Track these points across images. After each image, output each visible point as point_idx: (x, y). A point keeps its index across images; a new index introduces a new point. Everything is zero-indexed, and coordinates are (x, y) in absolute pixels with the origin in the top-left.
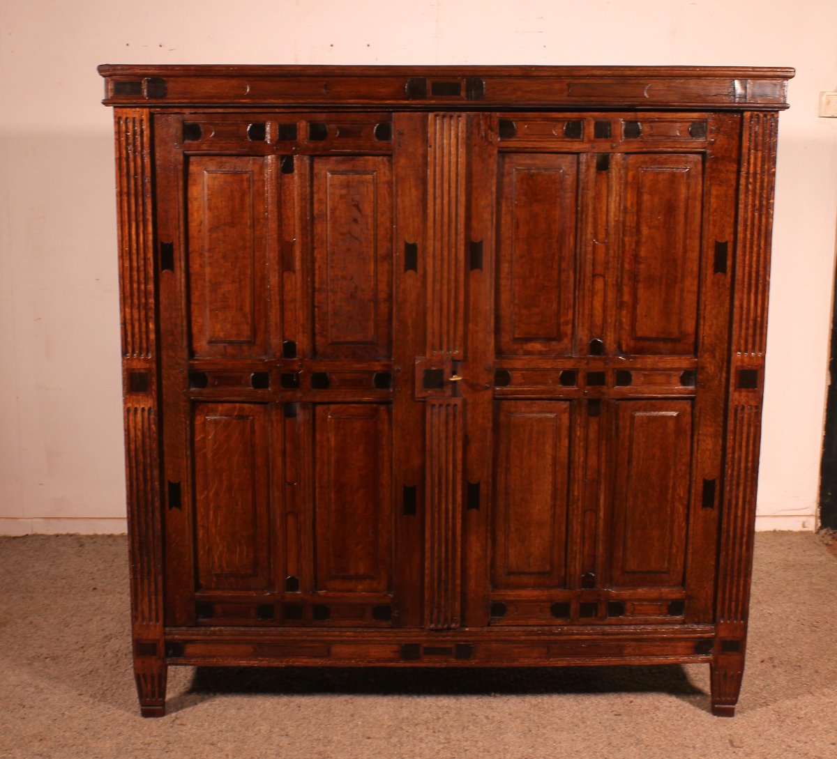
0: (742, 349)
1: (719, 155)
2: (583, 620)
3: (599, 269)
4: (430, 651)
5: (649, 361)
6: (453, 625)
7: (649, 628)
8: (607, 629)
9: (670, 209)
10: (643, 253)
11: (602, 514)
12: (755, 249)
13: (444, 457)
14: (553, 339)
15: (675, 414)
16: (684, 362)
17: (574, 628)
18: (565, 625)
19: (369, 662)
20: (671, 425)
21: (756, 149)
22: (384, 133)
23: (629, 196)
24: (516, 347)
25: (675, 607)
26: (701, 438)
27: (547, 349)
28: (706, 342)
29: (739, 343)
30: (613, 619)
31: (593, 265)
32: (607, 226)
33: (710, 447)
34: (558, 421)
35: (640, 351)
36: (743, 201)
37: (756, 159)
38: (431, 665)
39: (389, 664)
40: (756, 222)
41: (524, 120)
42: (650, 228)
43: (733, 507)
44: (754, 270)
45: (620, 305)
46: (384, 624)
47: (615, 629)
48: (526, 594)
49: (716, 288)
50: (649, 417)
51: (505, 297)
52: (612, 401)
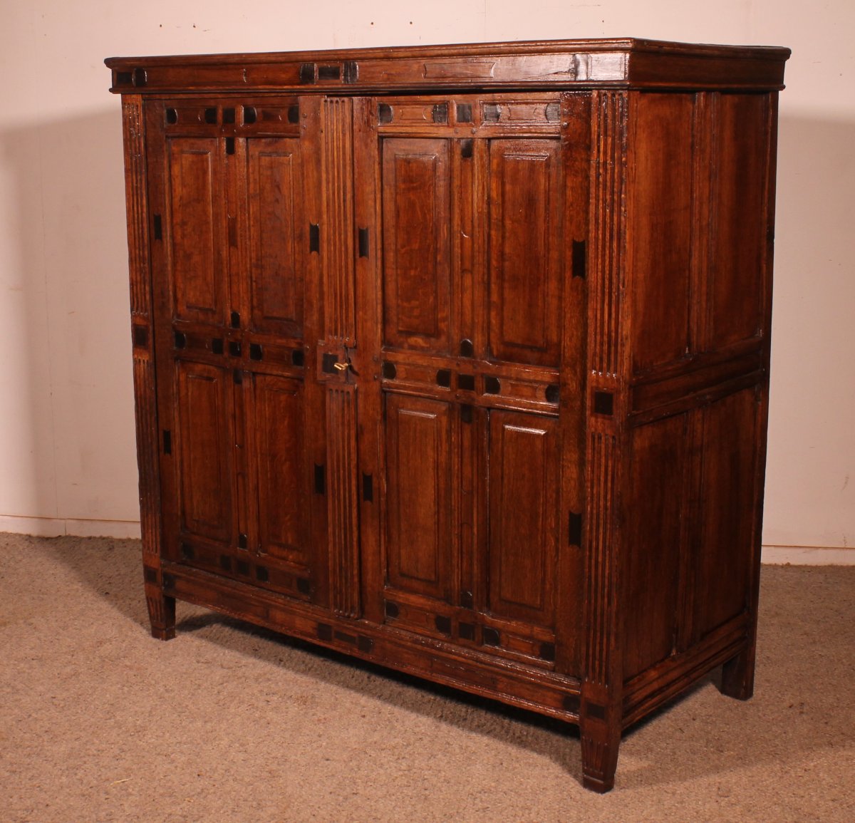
0: (597, 368)
1: (573, 141)
2: (462, 640)
3: (467, 265)
4: (340, 636)
5: (515, 369)
6: (352, 615)
7: (518, 667)
8: (481, 656)
9: (530, 202)
10: (507, 250)
11: (475, 530)
12: (607, 252)
13: (341, 443)
14: (432, 336)
15: (542, 432)
16: (546, 375)
17: (453, 646)
18: (446, 642)
19: (295, 632)
20: (539, 444)
21: (606, 135)
22: (294, 115)
23: (494, 185)
24: (401, 339)
25: (546, 651)
26: (565, 464)
27: (428, 345)
28: (567, 355)
29: (594, 360)
30: (488, 647)
31: (462, 260)
32: (472, 217)
33: (574, 476)
34: (439, 423)
35: (510, 358)
36: (594, 195)
37: (605, 145)
38: (339, 649)
39: (309, 639)
40: (608, 220)
41: (399, 104)
42: (513, 222)
43: (594, 550)
44: (607, 276)
45: (488, 305)
46: (304, 597)
47: (487, 658)
48: (415, 600)
49: (575, 294)
50: (518, 433)
51: (391, 287)
52: (482, 409)
